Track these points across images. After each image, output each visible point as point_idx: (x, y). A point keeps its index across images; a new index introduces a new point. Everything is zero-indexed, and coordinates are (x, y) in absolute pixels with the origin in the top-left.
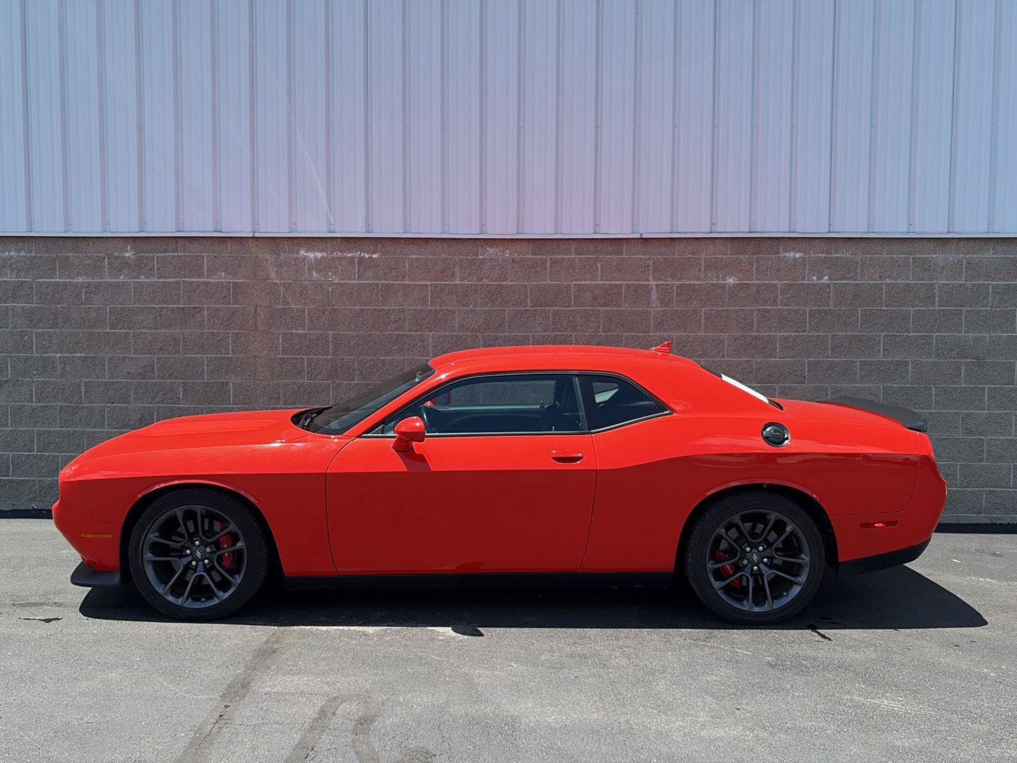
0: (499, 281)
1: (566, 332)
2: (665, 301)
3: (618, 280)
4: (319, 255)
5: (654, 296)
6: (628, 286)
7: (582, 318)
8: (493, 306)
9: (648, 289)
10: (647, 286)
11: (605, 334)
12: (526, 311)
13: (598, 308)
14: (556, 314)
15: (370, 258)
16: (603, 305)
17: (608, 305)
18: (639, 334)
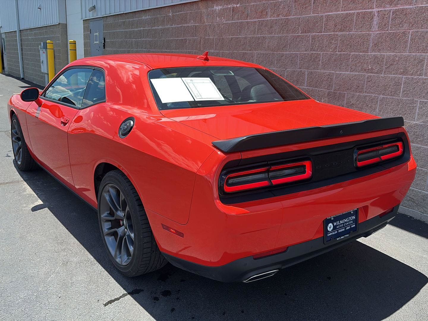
0: (287, 16)
1: (317, 51)
2: (382, 26)
3: (352, 10)
4: (220, 7)
5: (376, 20)
6: (358, 14)
7: (327, 41)
8: (282, 34)
9: (371, 16)
10: (371, 13)
11: (340, 53)
12: (298, 36)
13: (337, 33)
14: (313, 38)
15: (236, 7)
16: (341, 30)
17: (343, 31)
18: (361, 54)
